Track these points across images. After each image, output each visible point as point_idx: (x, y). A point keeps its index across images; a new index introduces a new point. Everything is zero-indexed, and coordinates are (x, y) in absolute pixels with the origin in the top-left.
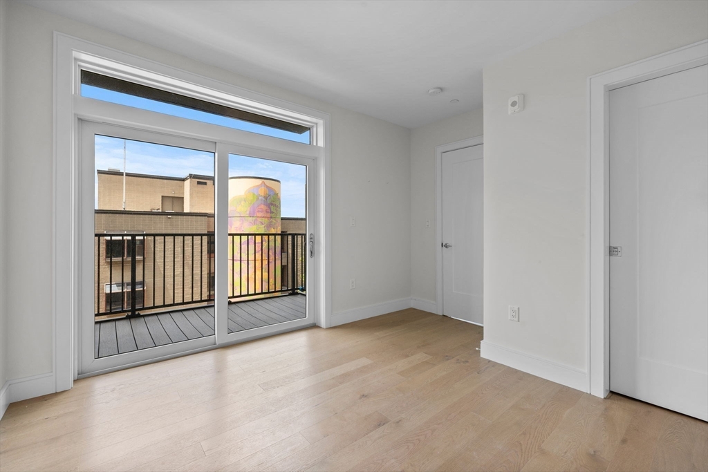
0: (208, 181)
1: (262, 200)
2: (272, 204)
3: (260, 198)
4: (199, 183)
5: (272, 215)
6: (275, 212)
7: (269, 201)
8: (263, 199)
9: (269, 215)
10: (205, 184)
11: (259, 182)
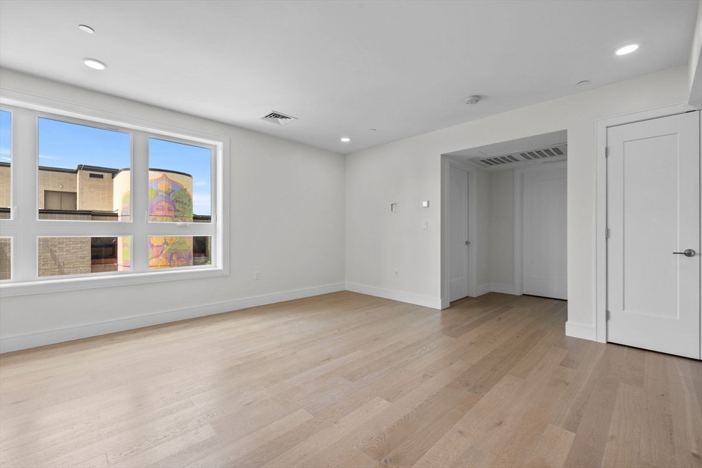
0: (105, 175)
1: (162, 196)
2: (177, 201)
3: (160, 194)
4: (92, 176)
5: (177, 214)
6: (182, 210)
7: (172, 198)
8: (165, 195)
9: (172, 214)
10: (101, 177)
11: (160, 174)
